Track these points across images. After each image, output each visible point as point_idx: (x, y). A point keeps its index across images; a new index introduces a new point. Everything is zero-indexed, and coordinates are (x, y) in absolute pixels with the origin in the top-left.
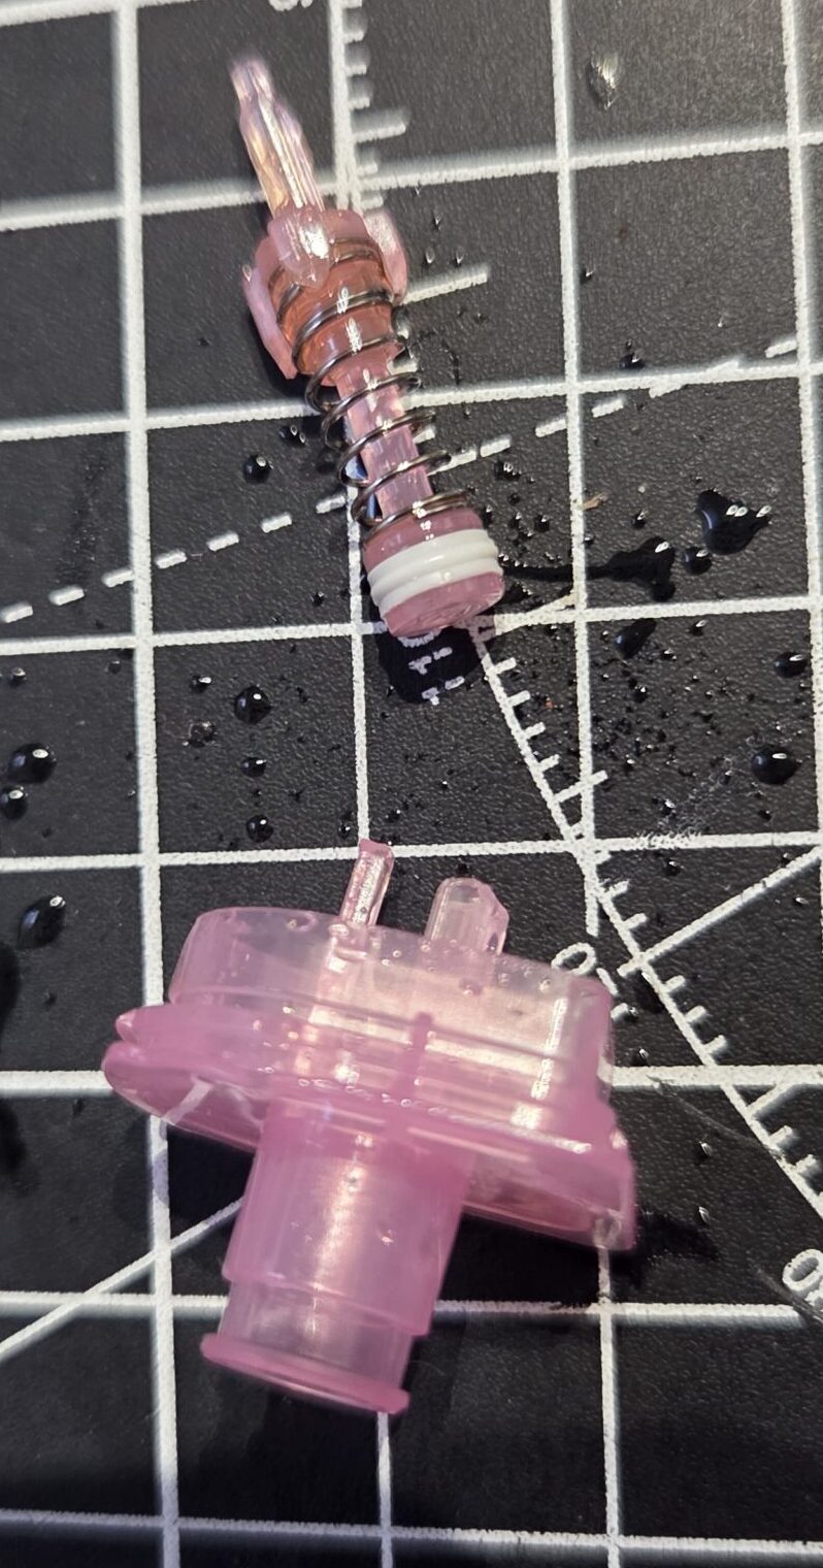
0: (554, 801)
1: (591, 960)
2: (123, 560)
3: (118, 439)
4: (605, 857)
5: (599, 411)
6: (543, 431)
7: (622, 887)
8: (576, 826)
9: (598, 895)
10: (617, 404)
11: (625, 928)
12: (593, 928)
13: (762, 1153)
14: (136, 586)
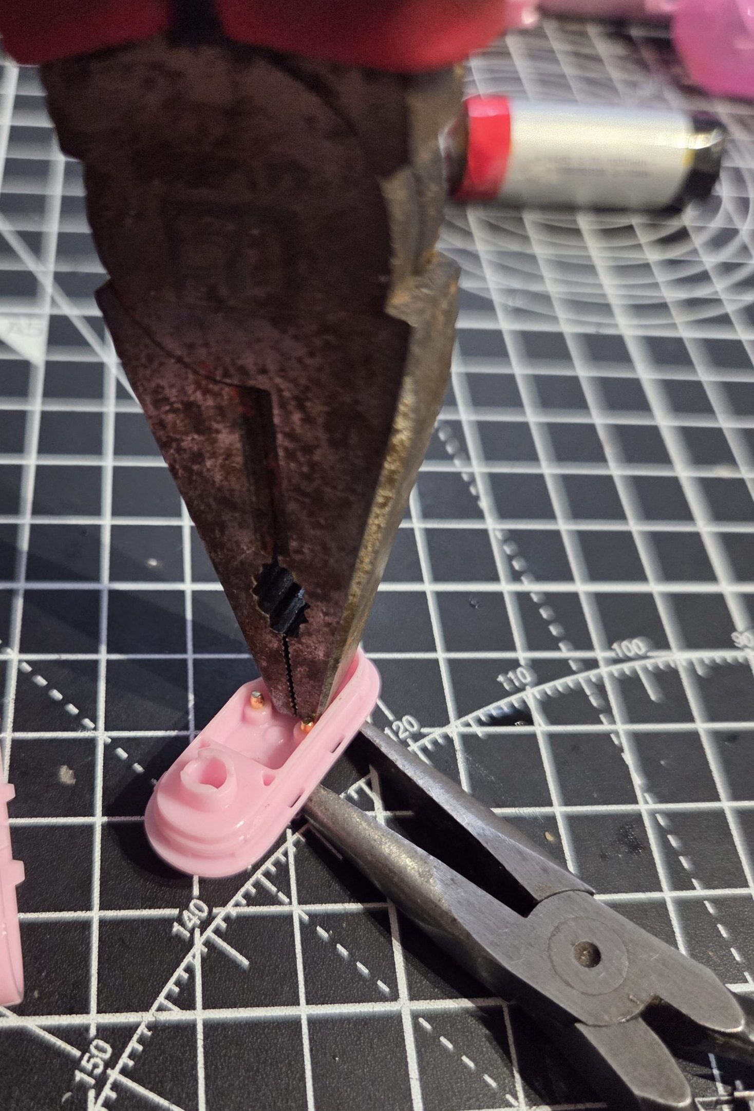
0: (469, 718)
1: (411, 730)
4: (450, 735)
5: (613, 736)
6: (602, 717)
7: (440, 741)
8: (460, 725)
9: (436, 733)
10: (616, 742)
11: (426, 742)
12: (425, 730)
13: (346, 788)
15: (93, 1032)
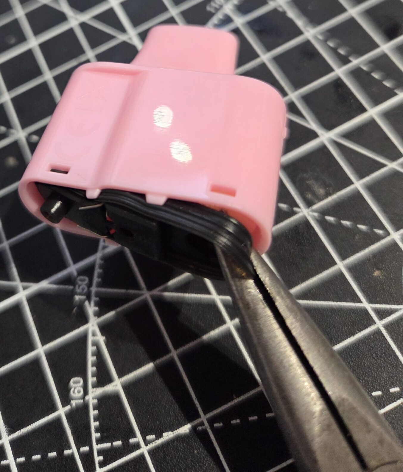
15: (75, 274)
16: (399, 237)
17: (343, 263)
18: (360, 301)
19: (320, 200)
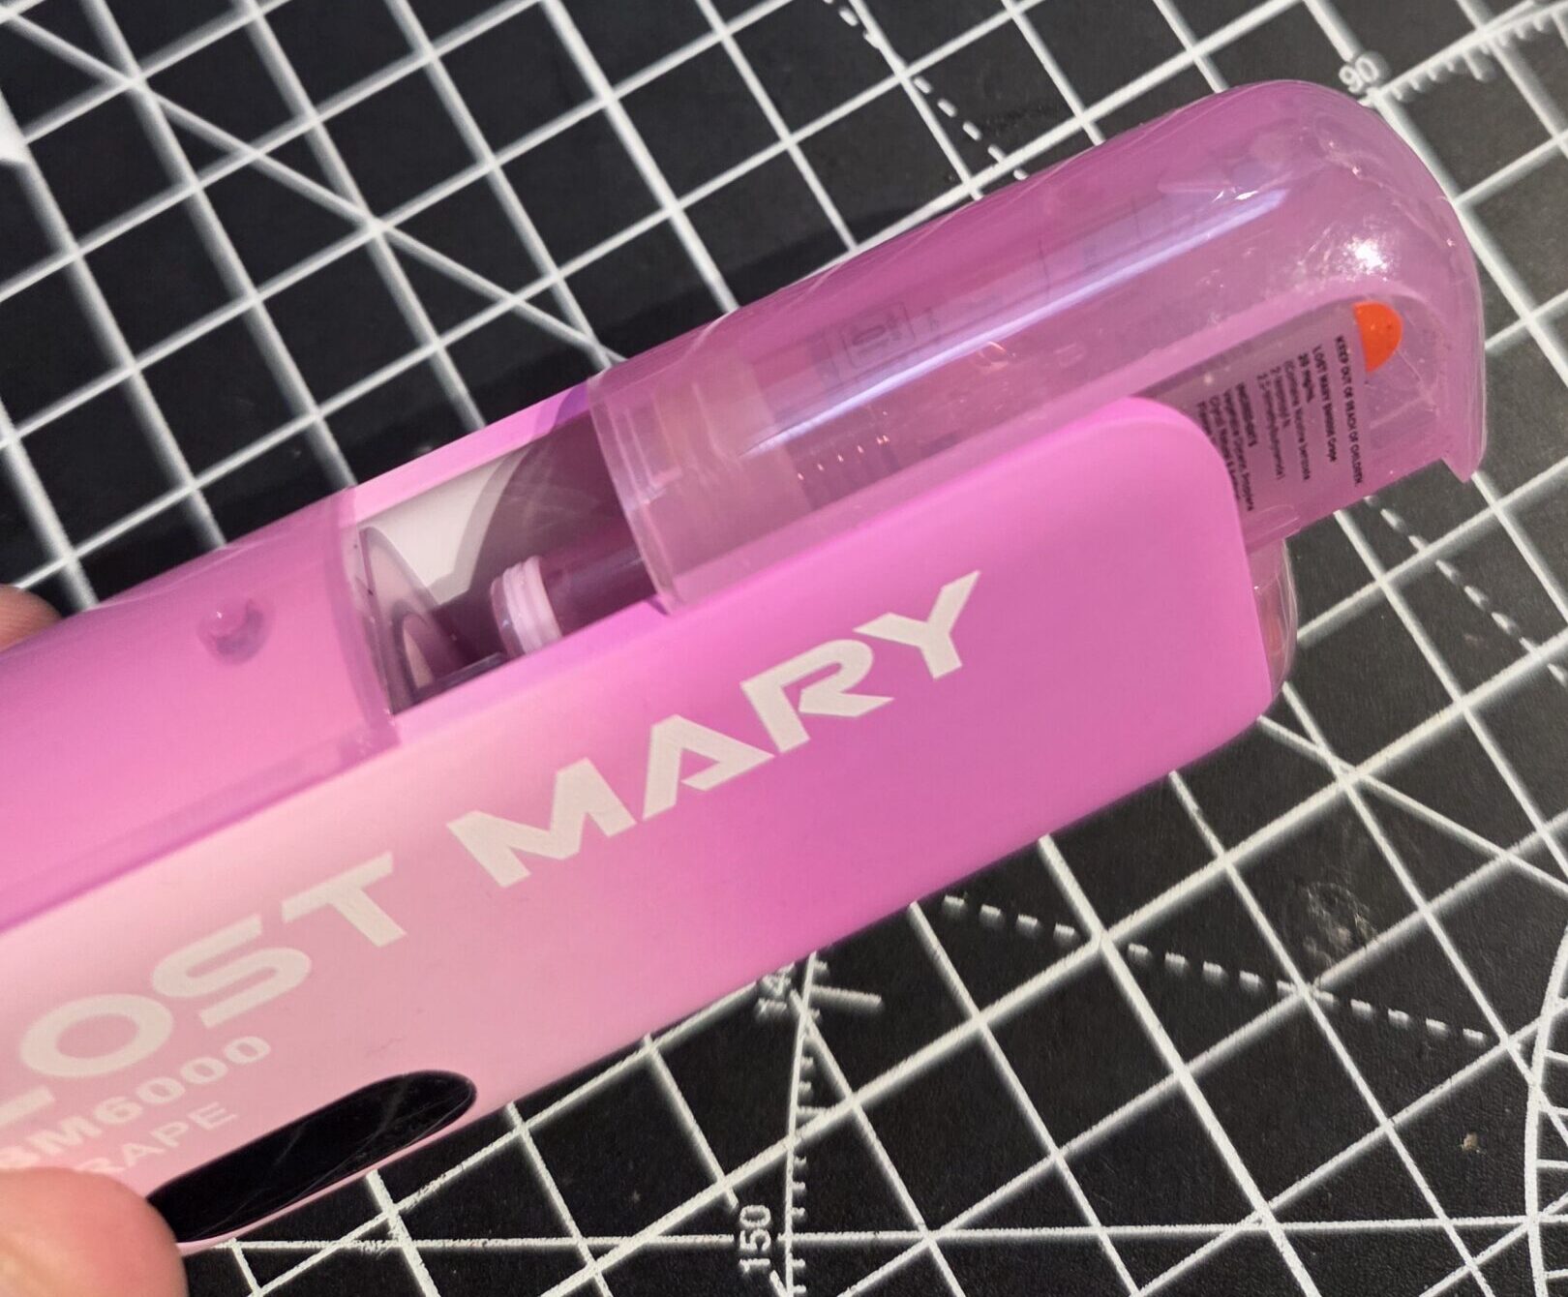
2: (1008, 151)
3: (1069, 114)
14: (997, 166)
15: (733, 1201)
16: (1519, 1046)
17: (1393, 1121)
18: (1431, 1215)
19: (1339, 957)
